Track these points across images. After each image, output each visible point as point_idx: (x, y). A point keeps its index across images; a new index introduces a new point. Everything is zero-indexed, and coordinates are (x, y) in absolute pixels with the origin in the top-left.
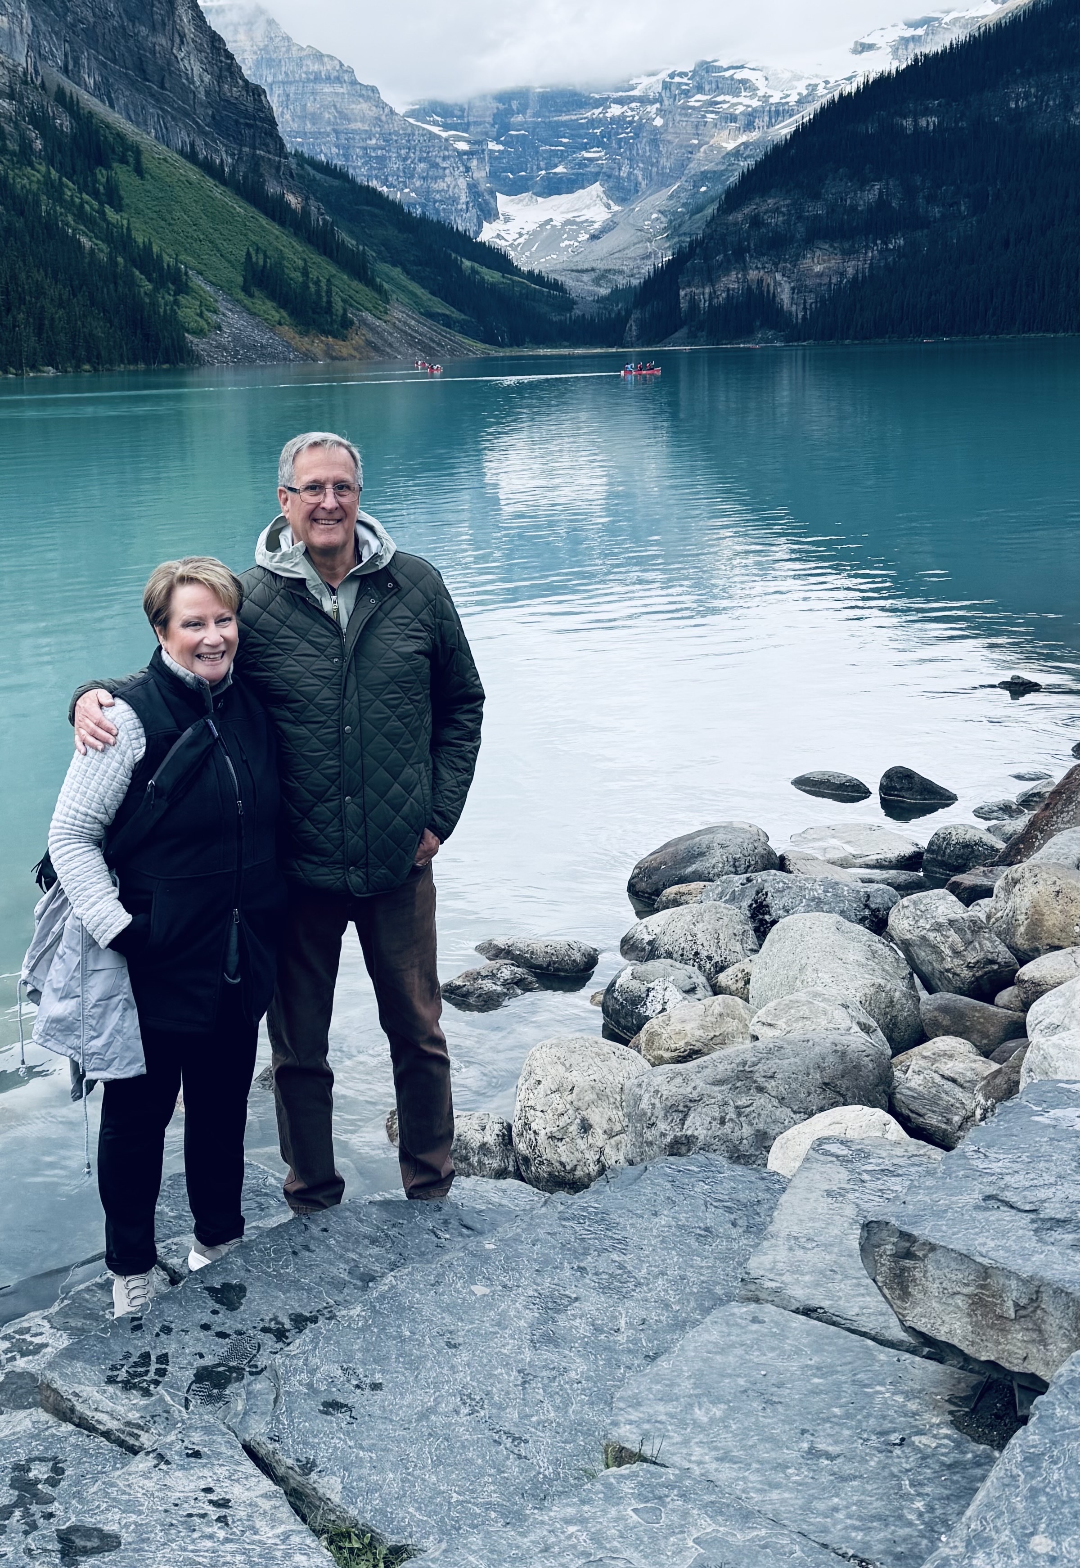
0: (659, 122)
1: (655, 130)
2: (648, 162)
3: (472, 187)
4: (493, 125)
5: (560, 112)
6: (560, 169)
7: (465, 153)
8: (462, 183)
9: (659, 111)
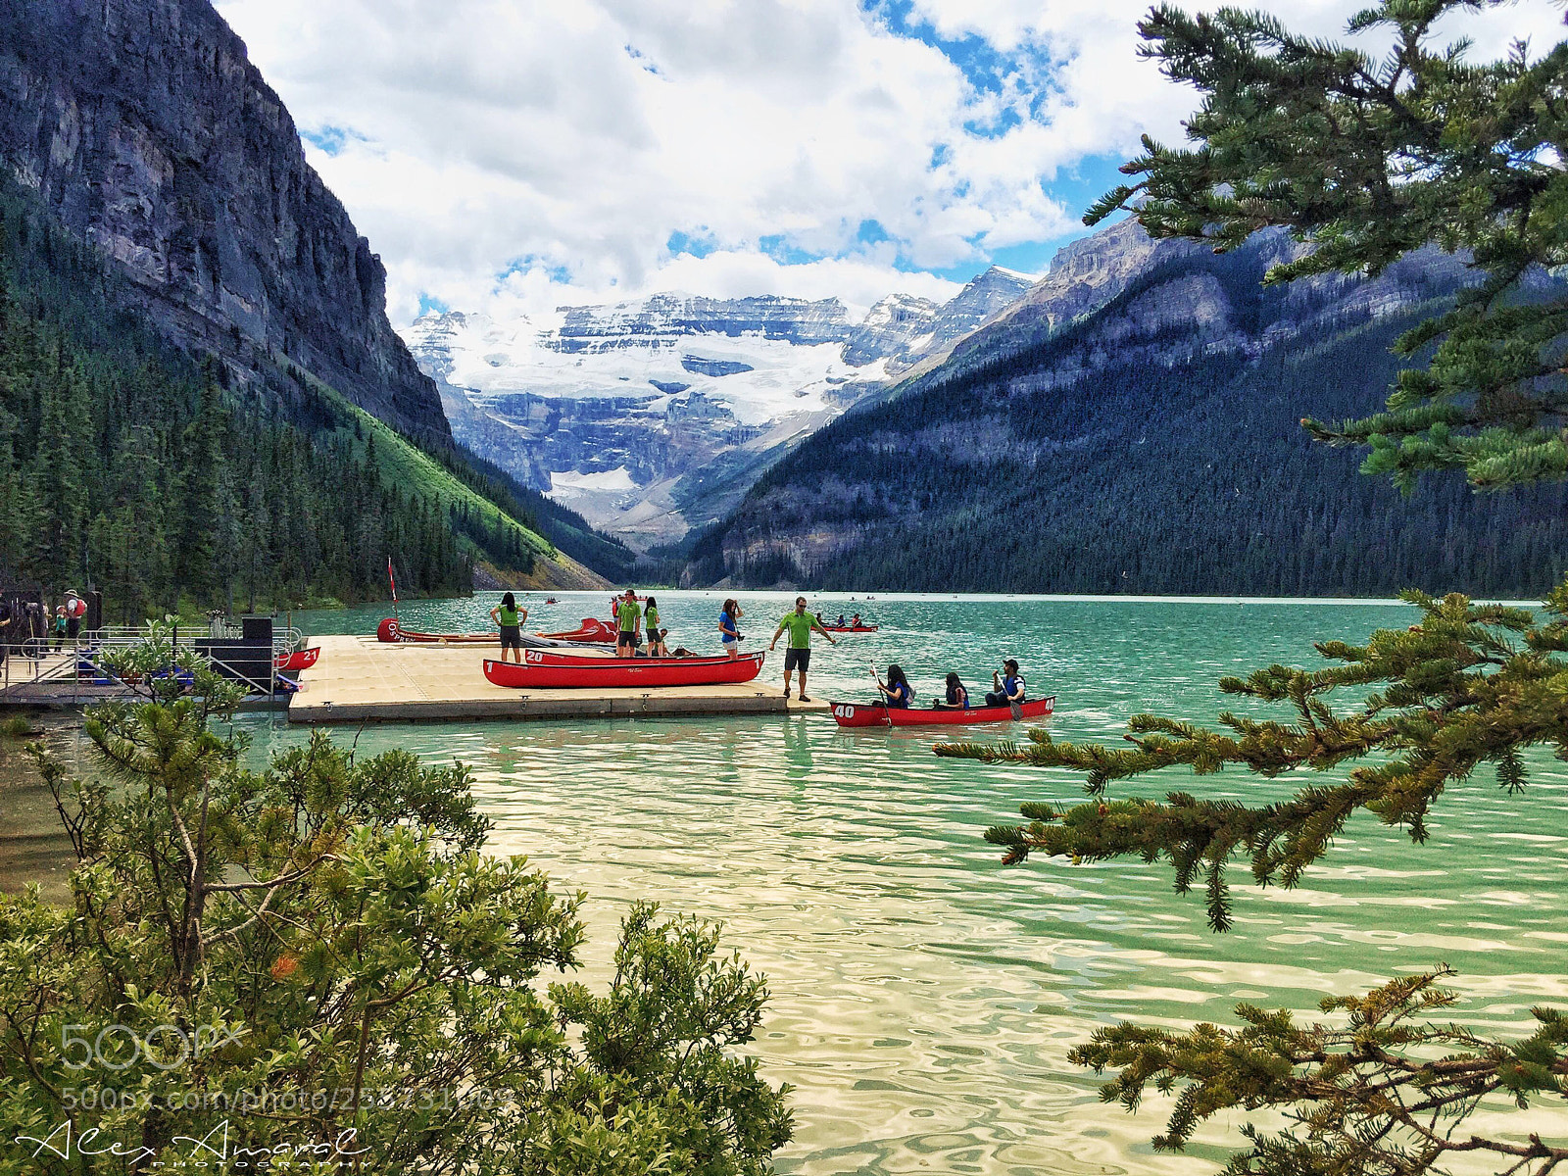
0: (666, 432)
1: (662, 437)
2: (658, 459)
3: (534, 467)
4: (546, 424)
5: (594, 420)
6: (595, 459)
7: (528, 442)
8: (527, 463)
9: (666, 426)
